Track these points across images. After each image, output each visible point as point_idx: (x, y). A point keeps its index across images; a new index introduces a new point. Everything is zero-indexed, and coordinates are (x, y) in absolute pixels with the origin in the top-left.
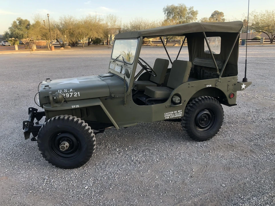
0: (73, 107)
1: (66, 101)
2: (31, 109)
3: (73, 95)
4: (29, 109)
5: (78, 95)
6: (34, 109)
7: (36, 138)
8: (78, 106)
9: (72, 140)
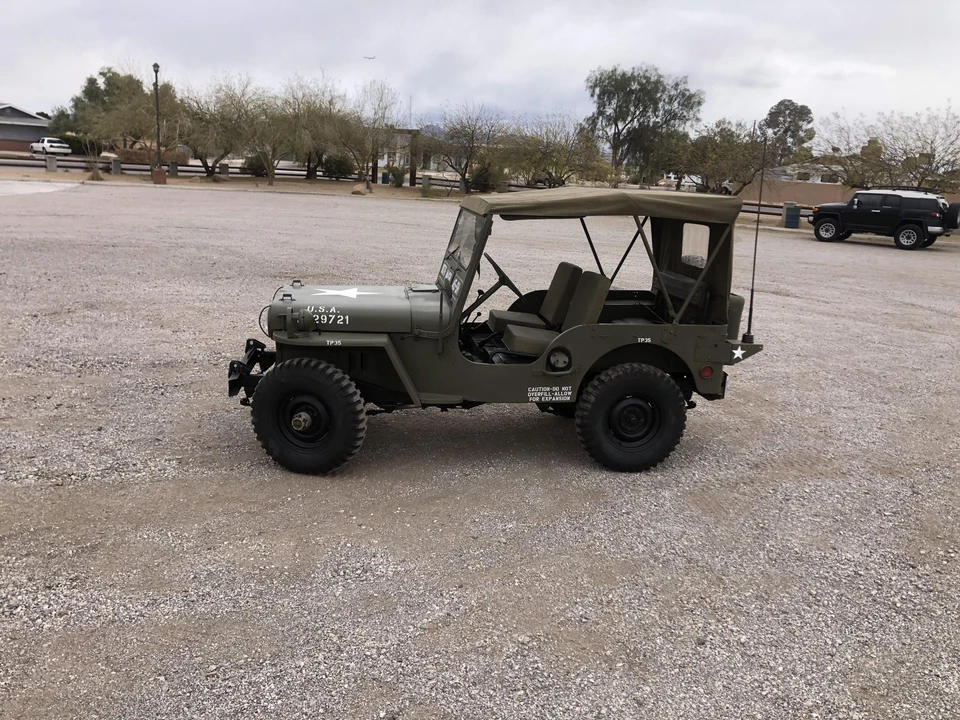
0: (330, 342)
1: (320, 329)
2: (252, 343)
3: (336, 319)
4: (248, 341)
5: (344, 320)
6: (257, 344)
7: (251, 400)
8: (338, 342)
9: (317, 410)
